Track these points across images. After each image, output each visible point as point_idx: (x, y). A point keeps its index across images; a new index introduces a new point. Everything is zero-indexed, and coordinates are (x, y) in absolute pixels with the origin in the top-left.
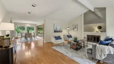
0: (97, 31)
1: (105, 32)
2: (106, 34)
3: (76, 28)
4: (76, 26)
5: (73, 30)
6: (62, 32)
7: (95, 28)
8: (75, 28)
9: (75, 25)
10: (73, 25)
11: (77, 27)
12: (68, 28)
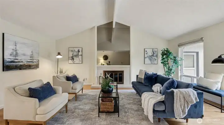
0: (103, 63)
1: (129, 64)
2: (130, 67)
3: (80, 57)
4: (79, 51)
5: (70, 61)
6: (37, 66)
7: (100, 59)
8: (77, 56)
9: (76, 50)
10: (71, 49)
11: (82, 55)
12: (59, 57)
